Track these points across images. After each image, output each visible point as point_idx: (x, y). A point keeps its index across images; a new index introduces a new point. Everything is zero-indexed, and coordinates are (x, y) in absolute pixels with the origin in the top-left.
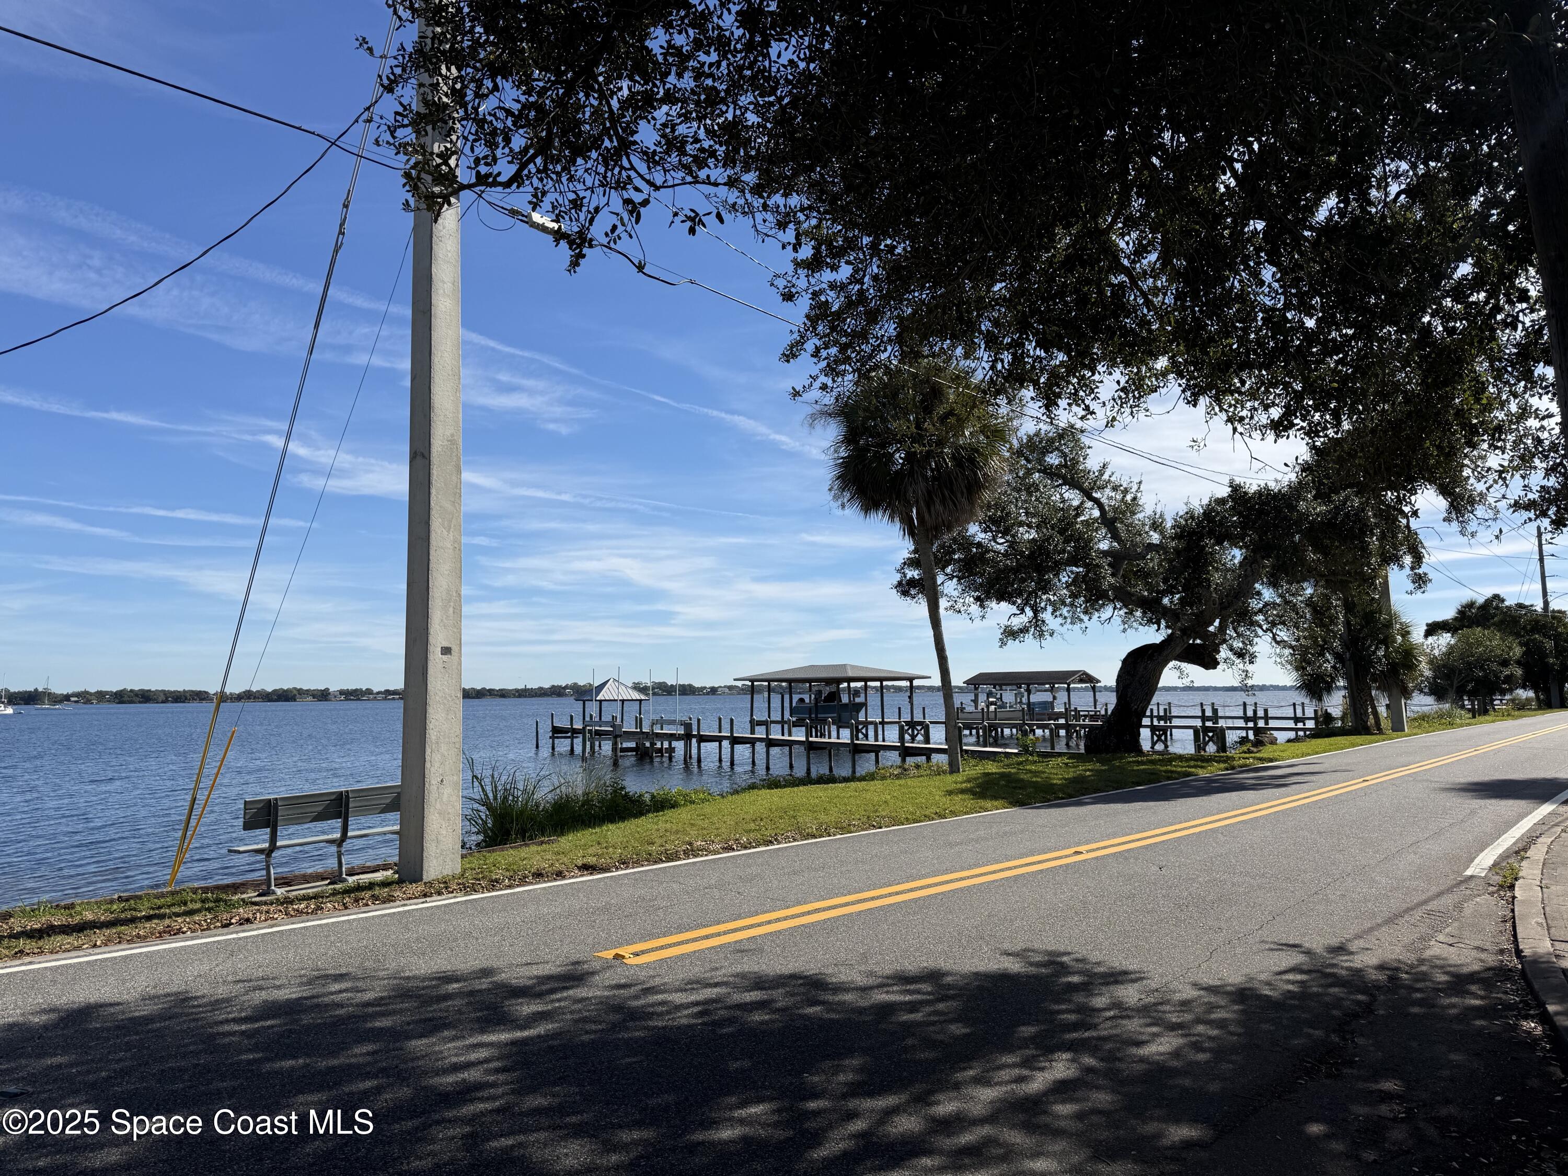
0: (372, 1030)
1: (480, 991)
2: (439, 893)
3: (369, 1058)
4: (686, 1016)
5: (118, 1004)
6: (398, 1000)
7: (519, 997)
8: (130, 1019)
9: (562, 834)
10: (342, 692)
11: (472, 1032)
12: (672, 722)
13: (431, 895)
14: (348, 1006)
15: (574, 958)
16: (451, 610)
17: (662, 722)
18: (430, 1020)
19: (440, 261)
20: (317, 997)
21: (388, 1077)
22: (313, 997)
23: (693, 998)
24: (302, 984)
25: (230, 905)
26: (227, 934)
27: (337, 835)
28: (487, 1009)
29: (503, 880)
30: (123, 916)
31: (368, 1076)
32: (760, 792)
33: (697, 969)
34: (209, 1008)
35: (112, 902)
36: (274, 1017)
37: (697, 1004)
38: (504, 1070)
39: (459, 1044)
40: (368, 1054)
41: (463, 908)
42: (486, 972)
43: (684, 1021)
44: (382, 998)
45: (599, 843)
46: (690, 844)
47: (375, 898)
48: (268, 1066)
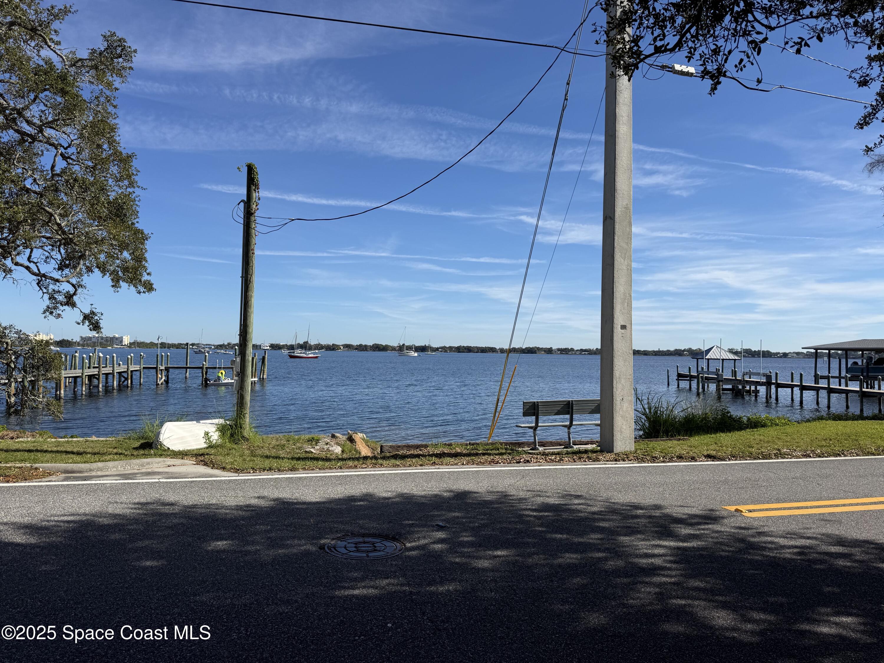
0: (599, 527)
1: (654, 516)
2: (624, 460)
3: (599, 542)
4: (790, 553)
5: (477, 493)
6: (610, 514)
7: (679, 524)
8: (484, 501)
9: (691, 436)
10: (559, 350)
11: (654, 538)
12: (758, 374)
13: (619, 461)
14: (585, 512)
15: (711, 507)
16: (626, 304)
17: (750, 374)
18: (629, 527)
19: (621, 105)
20: (568, 505)
21: (610, 553)
22: (566, 505)
23: (792, 543)
24: (559, 497)
25: (519, 453)
26: (519, 467)
27: (568, 423)
28: (661, 527)
29: (660, 458)
30: (472, 452)
31: (599, 550)
32: (828, 422)
33: (793, 526)
34: (518, 502)
35: (467, 445)
36: (548, 511)
37: (796, 547)
38: (674, 562)
39: (648, 543)
40: (598, 539)
41: (638, 470)
42: (657, 507)
43: (788, 556)
44: (601, 511)
45: (716, 443)
46: (779, 450)
47: (589, 458)
48: (549, 536)
